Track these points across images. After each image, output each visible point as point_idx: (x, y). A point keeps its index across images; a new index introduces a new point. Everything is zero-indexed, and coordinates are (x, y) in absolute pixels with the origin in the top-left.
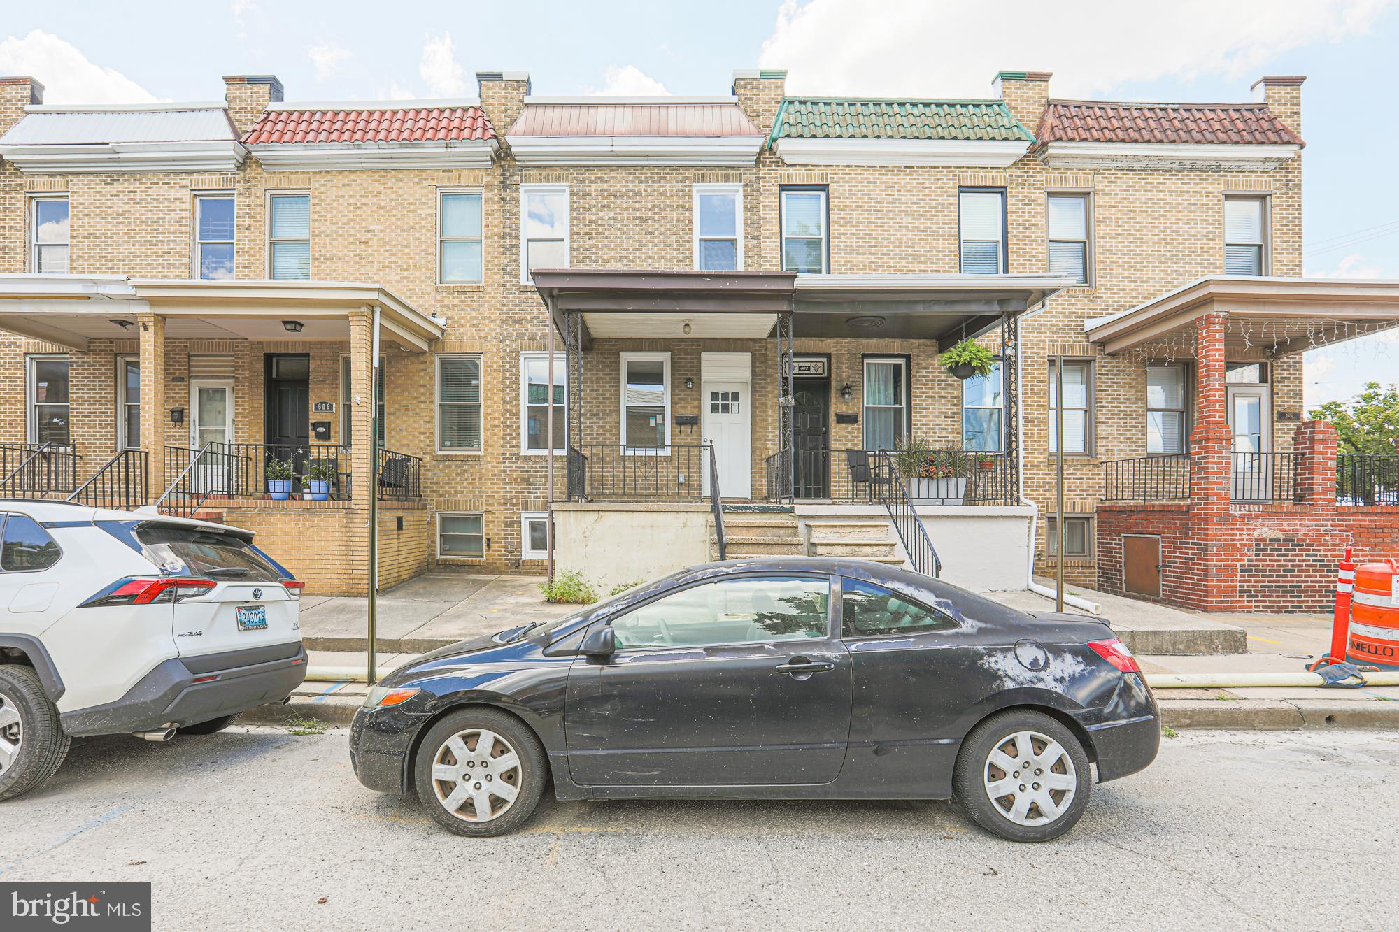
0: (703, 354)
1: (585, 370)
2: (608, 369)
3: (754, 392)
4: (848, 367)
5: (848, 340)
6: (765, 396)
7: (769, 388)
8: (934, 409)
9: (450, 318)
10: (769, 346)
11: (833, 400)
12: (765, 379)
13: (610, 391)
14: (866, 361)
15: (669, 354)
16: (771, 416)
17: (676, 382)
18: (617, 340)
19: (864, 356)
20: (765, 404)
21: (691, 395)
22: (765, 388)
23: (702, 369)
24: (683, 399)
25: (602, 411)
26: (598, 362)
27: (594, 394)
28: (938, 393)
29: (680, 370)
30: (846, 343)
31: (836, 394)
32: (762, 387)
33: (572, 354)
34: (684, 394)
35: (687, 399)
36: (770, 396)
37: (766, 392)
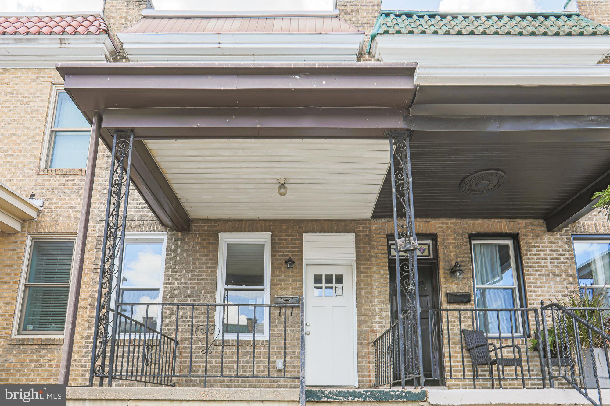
0: (305, 234)
1: (182, 251)
2: (205, 250)
3: (359, 272)
4: (455, 247)
5: (453, 220)
6: (371, 277)
7: (375, 269)
8: (550, 287)
9: (48, 200)
10: (373, 227)
11: (442, 280)
12: (369, 260)
13: (205, 271)
14: (473, 242)
15: (268, 235)
16: (378, 297)
17: (276, 263)
18: (216, 221)
19: (473, 236)
20: (372, 285)
21: (293, 276)
22: (370, 268)
23: (305, 249)
24: (284, 280)
25: (197, 292)
26: (196, 243)
27: (190, 275)
28: (551, 271)
29: (281, 252)
30: (451, 223)
31: (445, 273)
32: (367, 268)
33: (168, 235)
34: (285, 275)
35: (287, 281)
36: (376, 276)
37: (371, 272)
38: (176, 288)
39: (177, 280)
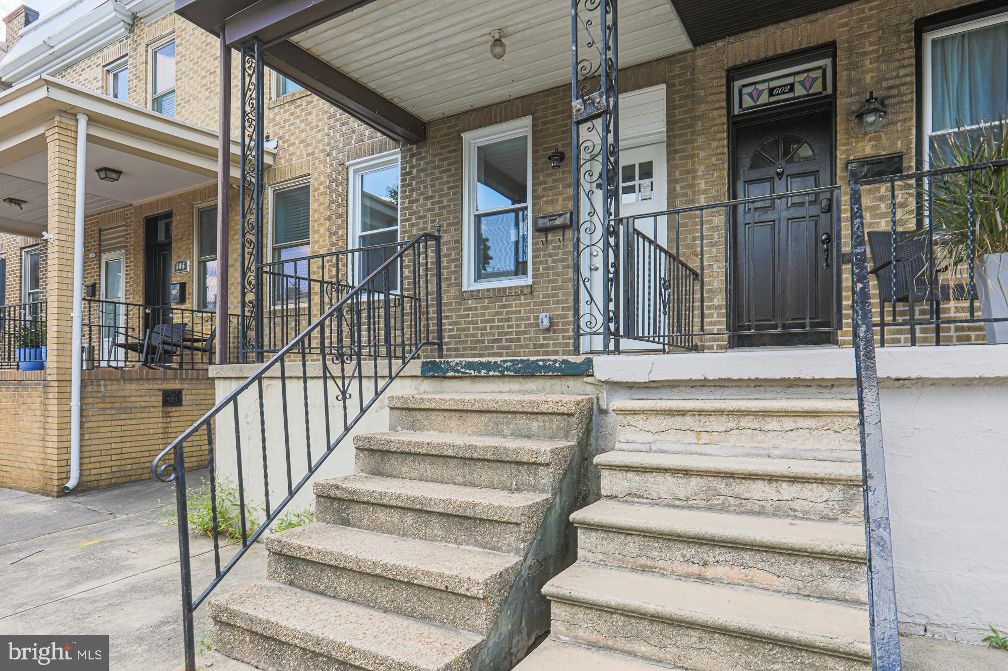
1: (418, 171)
2: (445, 163)
3: (671, 153)
4: (876, 60)
6: (692, 157)
7: (700, 140)
10: (700, 62)
11: (841, 136)
12: (691, 126)
13: (448, 195)
15: (528, 121)
16: (705, 192)
17: (540, 162)
18: (457, 116)
19: (924, 23)
20: (694, 171)
21: (564, 180)
22: (693, 141)
24: (551, 189)
26: (434, 156)
27: (429, 204)
29: (546, 143)
32: (686, 142)
33: (402, 152)
34: (553, 180)
35: (556, 187)
36: (702, 154)
37: (693, 148)
38: (413, 225)
39: (414, 213)
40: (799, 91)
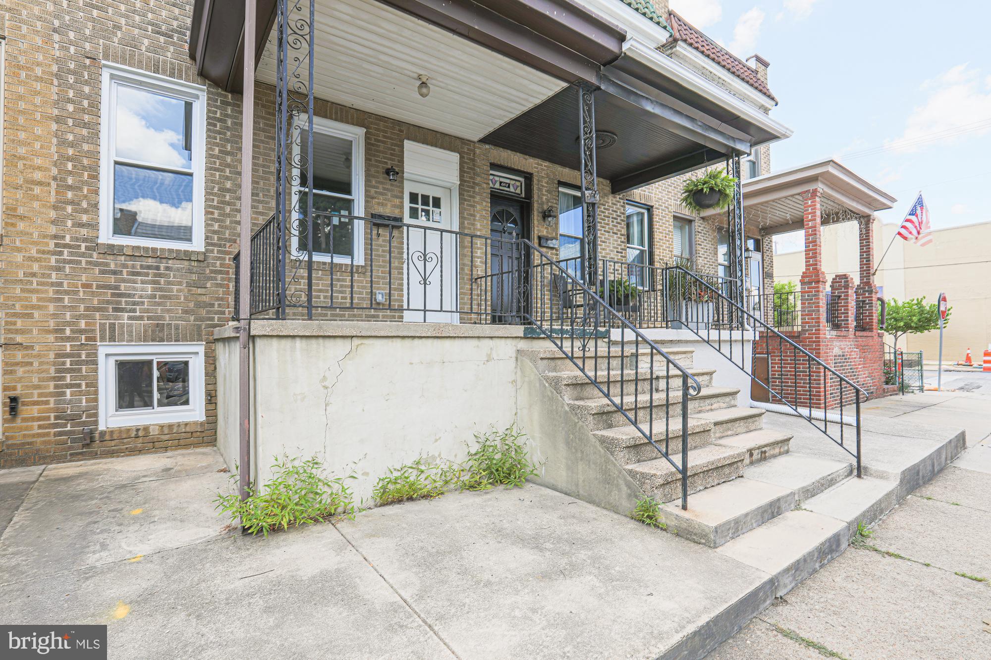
0: (406, 142)
3: (462, 200)
4: (547, 191)
5: (547, 164)
6: (474, 206)
7: (478, 198)
8: (610, 243)
10: (478, 151)
11: (536, 222)
12: (473, 188)
14: (561, 189)
15: (361, 131)
17: (373, 170)
19: (561, 184)
20: (474, 216)
21: (391, 191)
22: (474, 197)
23: (405, 159)
24: (382, 194)
28: (612, 229)
29: (378, 156)
30: (545, 166)
31: (538, 216)
32: (470, 196)
33: (209, 92)
34: (383, 188)
35: (386, 195)
36: (478, 207)
37: (474, 201)
40: (512, 189)
